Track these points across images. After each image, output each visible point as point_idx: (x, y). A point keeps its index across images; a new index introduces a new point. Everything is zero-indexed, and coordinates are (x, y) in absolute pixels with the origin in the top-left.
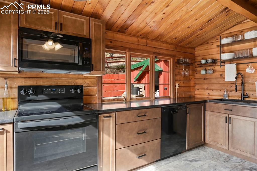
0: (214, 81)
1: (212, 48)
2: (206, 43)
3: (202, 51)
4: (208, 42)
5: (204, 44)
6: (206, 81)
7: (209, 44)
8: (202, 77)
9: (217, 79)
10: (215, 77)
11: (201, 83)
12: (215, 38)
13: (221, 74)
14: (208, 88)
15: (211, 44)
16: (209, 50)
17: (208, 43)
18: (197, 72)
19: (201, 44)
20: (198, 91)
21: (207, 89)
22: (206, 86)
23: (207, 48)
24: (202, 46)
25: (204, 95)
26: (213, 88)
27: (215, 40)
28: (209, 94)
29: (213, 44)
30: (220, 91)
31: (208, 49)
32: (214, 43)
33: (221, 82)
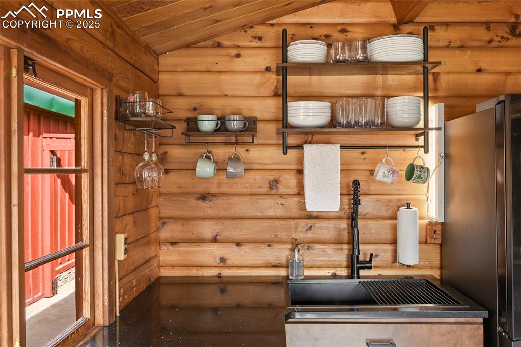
0: (242, 207)
1: (238, 69)
2: (209, 43)
3: (194, 77)
4: (217, 39)
5: (201, 44)
6: (207, 208)
7: (224, 52)
8: (190, 190)
9: (255, 198)
10: (249, 190)
11: (186, 214)
12: (251, 32)
13: (272, 178)
14: (218, 238)
15: (234, 52)
16: (223, 77)
17: (219, 46)
18: (169, 166)
19: (188, 46)
20: (171, 248)
21: (215, 240)
22: (207, 229)
23: (218, 68)
24: (192, 51)
25: (201, 267)
26: (237, 235)
27: (249, 38)
28: (223, 260)
29: (238, 56)
30: (270, 246)
31: (220, 72)
32: (243, 52)
33: (271, 213)
